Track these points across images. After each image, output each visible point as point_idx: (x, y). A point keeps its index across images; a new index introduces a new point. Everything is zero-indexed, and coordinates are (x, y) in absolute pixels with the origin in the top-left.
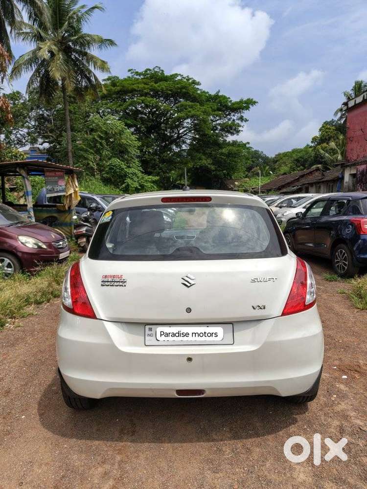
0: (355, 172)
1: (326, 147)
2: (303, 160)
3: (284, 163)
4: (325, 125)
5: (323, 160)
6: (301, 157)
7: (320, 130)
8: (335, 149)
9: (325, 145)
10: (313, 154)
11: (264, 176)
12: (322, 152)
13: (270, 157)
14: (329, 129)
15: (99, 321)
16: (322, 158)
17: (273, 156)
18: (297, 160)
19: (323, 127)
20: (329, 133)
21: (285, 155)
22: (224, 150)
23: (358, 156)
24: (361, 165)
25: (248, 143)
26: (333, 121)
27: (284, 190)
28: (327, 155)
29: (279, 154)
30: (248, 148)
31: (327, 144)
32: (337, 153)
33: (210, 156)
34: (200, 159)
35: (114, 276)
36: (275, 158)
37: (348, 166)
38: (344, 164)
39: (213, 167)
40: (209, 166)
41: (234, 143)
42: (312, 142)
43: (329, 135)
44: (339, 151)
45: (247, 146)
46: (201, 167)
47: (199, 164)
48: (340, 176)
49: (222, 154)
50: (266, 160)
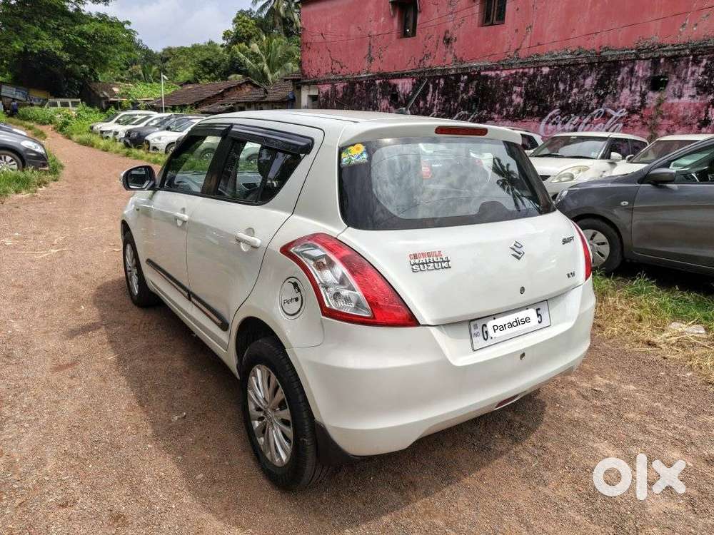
0: (317, 94)
1: (245, 50)
2: (211, 64)
3: (183, 64)
4: (240, 16)
5: (244, 68)
6: (208, 59)
7: (234, 21)
8: (258, 55)
9: (243, 45)
10: (227, 56)
11: (151, 82)
12: (241, 55)
13: (154, 51)
14: (247, 22)
15: (423, 328)
16: (241, 65)
17: (160, 51)
18: (204, 63)
19: (238, 17)
20: (247, 29)
21: (182, 51)
22: (85, 28)
23: (319, 71)
24: (324, 84)
25: (128, 23)
26: (250, 12)
27: (205, 109)
28: (248, 61)
29: (169, 50)
30: (128, 31)
31: (247, 44)
32: (262, 60)
33: (55, 34)
34: (37, 37)
35: (429, 254)
36: (163, 54)
37: (305, 84)
38: (299, 80)
39: (66, 56)
40: (58, 53)
41: (103, 19)
42: (224, 38)
43: (247, 31)
44: (264, 57)
45: (127, 27)
46: (41, 52)
47: (36, 47)
48: (291, 97)
49: (82, 34)
50: (149, 56)
